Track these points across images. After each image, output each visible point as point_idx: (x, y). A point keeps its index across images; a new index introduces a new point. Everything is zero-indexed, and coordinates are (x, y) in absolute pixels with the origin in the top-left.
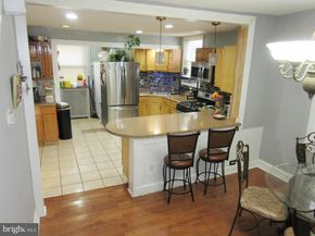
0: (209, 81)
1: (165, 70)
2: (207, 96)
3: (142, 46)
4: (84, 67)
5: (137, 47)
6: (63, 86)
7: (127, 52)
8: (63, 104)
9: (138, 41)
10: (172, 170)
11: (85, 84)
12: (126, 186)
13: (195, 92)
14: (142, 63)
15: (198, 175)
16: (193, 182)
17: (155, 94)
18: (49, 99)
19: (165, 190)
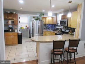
0: (66, 25)
1: (51, 23)
2: (65, 30)
3: (44, 16)
4: (28, 23)
5: (43, 16)
6: (21, 28)
7: (40, 18)
8: (20, 33)
9: (43, 15)
10: (54, 55)
11: (28, 28)
12: (37, 61)
13: (61, 30)
14: (44, 21)
15: (64, 58)
16: (62, 60)
17: (48, 31)
18: (16, 31)
19: (51, 63)
